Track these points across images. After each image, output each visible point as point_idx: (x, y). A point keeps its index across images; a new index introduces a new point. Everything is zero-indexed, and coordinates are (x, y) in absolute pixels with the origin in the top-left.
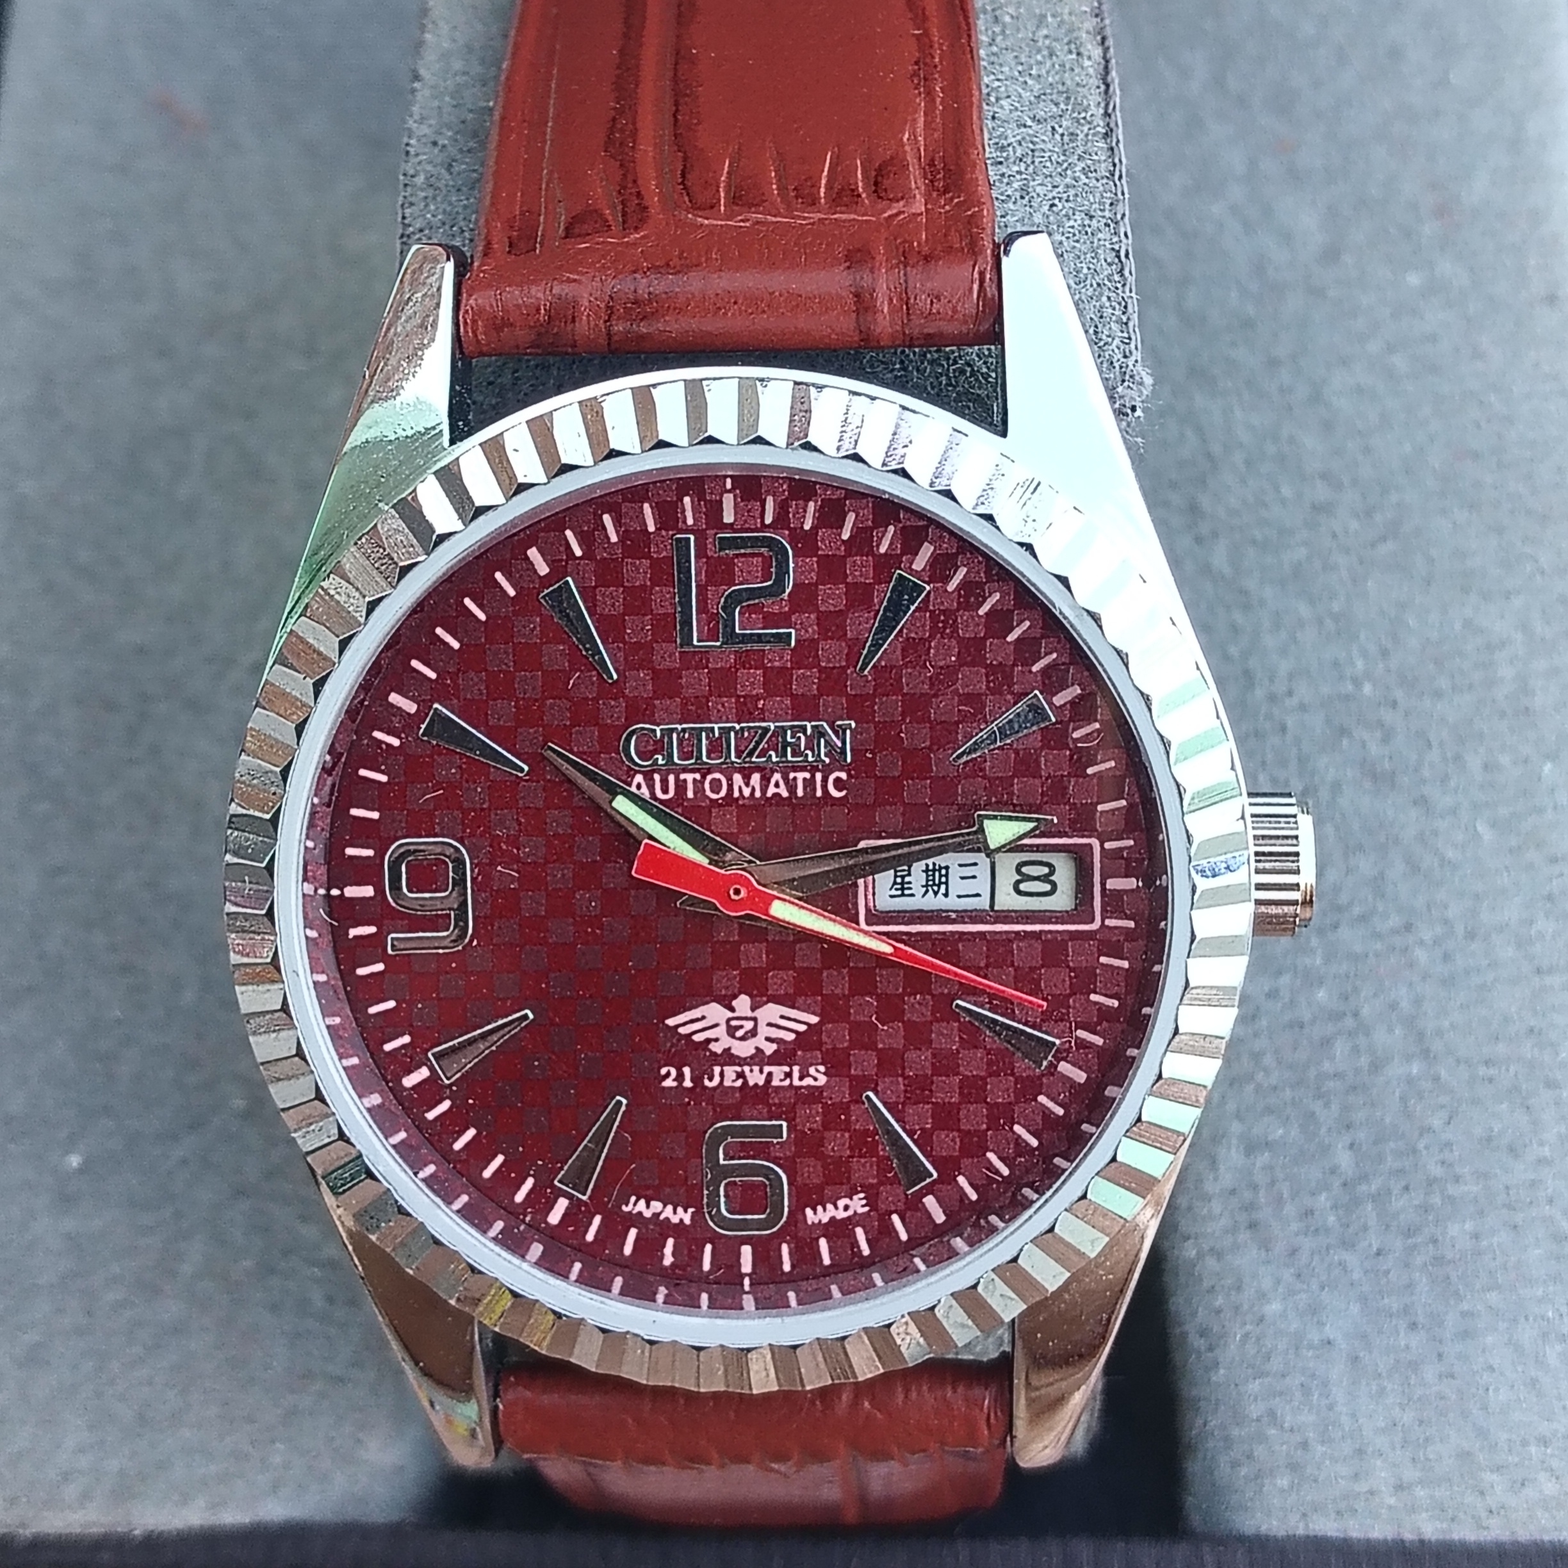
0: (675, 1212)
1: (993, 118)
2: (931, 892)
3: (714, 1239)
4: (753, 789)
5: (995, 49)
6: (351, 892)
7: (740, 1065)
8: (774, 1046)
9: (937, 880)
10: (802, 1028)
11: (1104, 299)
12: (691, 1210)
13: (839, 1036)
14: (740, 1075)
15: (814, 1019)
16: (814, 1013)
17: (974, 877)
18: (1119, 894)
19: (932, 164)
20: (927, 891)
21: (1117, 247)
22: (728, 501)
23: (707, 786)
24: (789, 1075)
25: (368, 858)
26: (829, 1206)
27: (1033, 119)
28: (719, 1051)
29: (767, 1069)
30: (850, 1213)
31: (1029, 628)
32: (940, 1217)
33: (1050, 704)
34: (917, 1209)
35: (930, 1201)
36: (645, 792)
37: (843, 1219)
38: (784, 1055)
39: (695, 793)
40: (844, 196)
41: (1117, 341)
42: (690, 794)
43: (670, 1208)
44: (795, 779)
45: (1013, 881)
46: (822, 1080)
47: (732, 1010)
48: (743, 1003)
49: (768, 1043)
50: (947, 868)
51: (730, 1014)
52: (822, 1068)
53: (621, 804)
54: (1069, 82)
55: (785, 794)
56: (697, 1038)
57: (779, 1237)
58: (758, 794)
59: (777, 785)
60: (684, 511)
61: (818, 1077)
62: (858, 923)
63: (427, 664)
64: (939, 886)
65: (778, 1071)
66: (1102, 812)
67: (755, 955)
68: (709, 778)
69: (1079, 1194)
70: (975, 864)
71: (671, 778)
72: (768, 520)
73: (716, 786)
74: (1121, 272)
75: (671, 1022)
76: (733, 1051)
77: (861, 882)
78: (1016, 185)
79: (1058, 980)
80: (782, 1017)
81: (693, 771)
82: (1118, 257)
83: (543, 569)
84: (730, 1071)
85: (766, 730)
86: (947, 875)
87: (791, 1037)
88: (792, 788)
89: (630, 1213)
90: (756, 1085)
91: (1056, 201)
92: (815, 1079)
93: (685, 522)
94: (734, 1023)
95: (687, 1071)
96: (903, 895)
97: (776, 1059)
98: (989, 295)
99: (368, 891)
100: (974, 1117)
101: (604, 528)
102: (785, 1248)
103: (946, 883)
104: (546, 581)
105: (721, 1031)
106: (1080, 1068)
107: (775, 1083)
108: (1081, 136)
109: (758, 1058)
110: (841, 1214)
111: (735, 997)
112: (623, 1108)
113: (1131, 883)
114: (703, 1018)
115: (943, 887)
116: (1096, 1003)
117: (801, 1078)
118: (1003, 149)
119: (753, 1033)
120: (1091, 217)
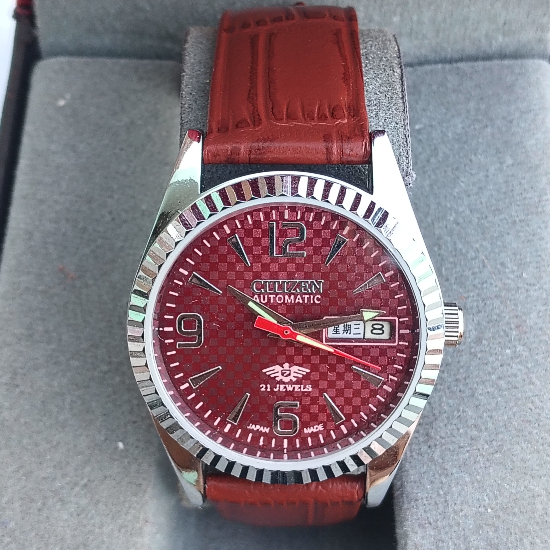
0: (264, 429)
1: (367, 91)
3: (276, 437)
4: (291, 300)
5: (367, 68)
6: (166, 329)
7: (285, 384)
8: (296, 379)
9: (347, 329)
10: (305, 373)
11: (401, 150)
12: (269, 428)
13: (316, 376)
14: (285, 387)
15: (308, 371)
17: (359, 328)
18: (403, 334)
19: (349, 107)
20: (344, 332)
21: (405, 133)
22: (286, 212)
23: (277, 299)
24: (300, 388)
25: (171, 319)
26: (312, 428)
27: (379, 92)
28: (279, 380)
29: (293, 386)
30: (318, 430)
31: (378, 253)
32: (345, 432)
33: (384, 276)
34: (338, 429)
35: (343, 427)
36: (258, 301)
37: (316, 432)
38: (299, 382)
40: (322, 117)
41: (405, 163)
42: (272, 301)
43: (262, 427)
44: (304, 297)
45: (371, 330)
47: (283, 367)
48: (286, 365)
49: (294, 378)
50: (350, 325)
52: (310, 386)
53: (251, 304)
54: (390, 80)
55: (301, 302)
56: (272, 376)
57: (296, 437)
58: (293, 302)
59: (299, 299)
60: (272, 215)
61: (309, 388)
62: (322, 342)
63: (191, 260)
64: (348, 331)
65: (297, 387)
66: (399, 310)
67: (291, 351)
68: (278, 296)
69: (390, 426)
72: (299, 218)
73: (280, 298)
74: (406, 142)
75: (264, 371)
76: (284, 380)
77: (324, 330)
78: (374, 113)
79: (383, 360)
80: (299, 370)
81: (273, 294)
82: (406, 137)
83: (228, 232)
84: (282, 386)
85: (296, 282)
86: (350, 328)
87: (301, 376)
88: (303, 299)
89: (250, 429)
90: (290, 391)
91: (387, 119)
93: (273, 218)
94: (284, 371)
95: (268, 386)
96: (336, 333)
97: (297, 383)
98: (368, 150)
99: (171, 329)
100: (357, 401)
101: (248, 220)
102: (297, 441)
103: (350, 330)
104: (229, 235)
105: (279, 374)
106: (390, 387)
107: (296, 390)
108: (394, 98)
109: (291, 383)
110: (315, 430)
111: (284, 363)
112: (248, 397)
113: (407, 331)
114: (274, 370)
116: (395, 368)
117: (304, 389)
118: (370, 101)
119: (289, 375)
120: (397, 124)
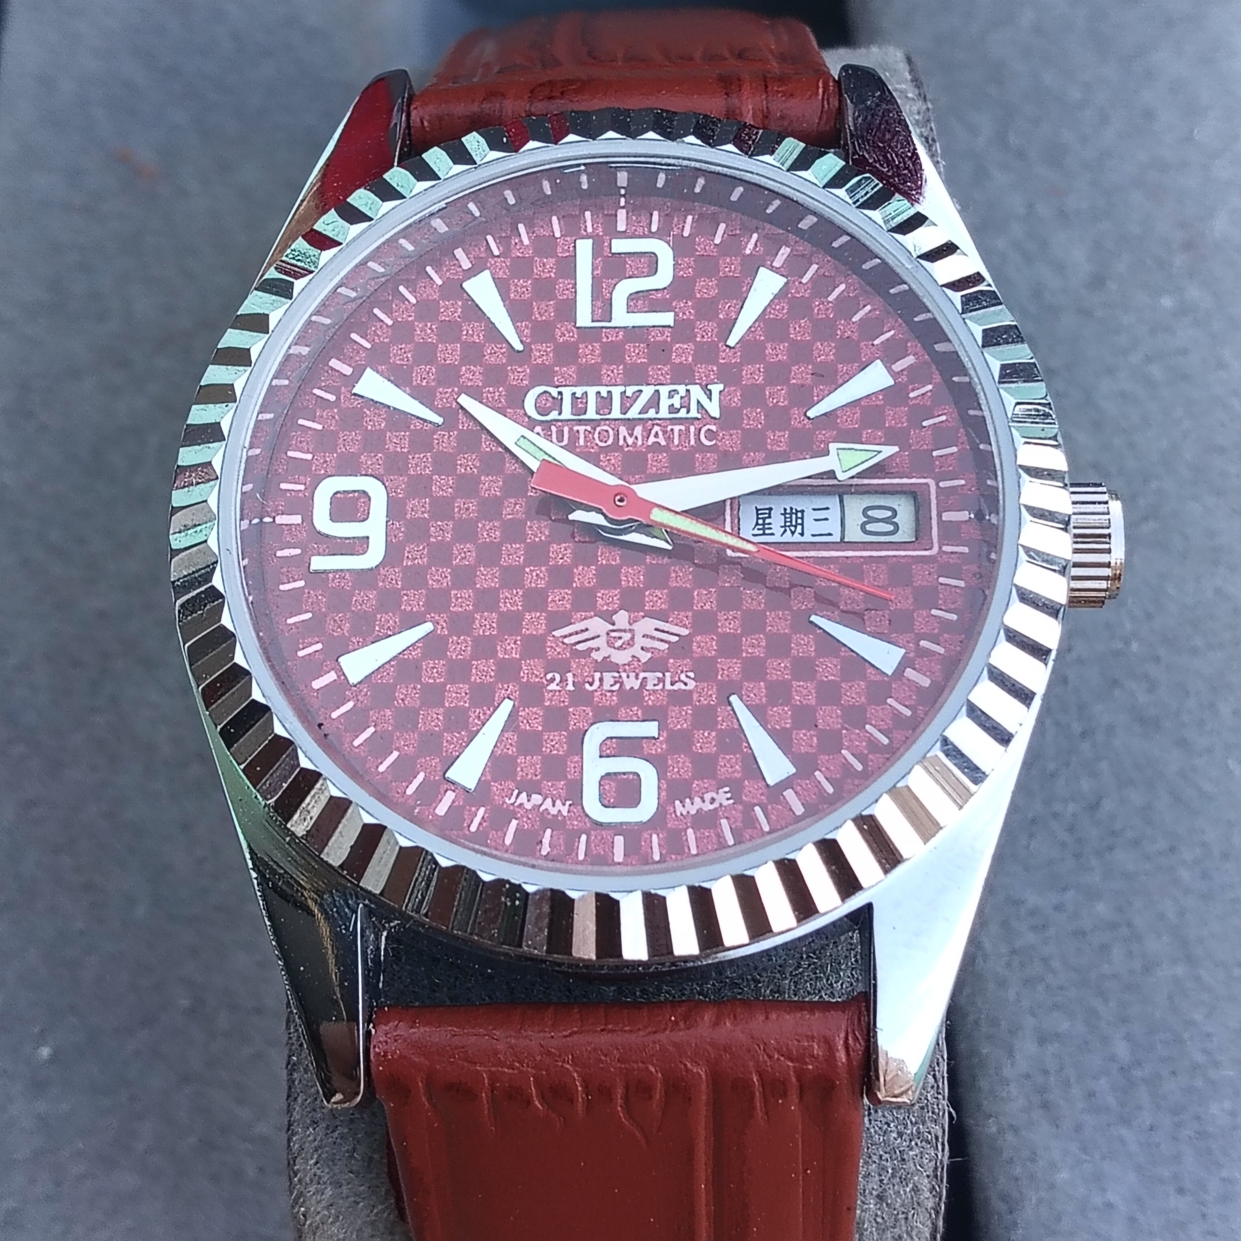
0: (554, 805)
2: (788, 532)
3: (589, 830)
4: (636, 439)
6: (282, 519)
7: (618, 671)
8: (649, 655)
9: (794, 521)
10: (675, 639)
12: (568, 803)
13: (706, 645)
14: (618, 680)
15: (685, 632)
16: (685, 626)
17: (826, 519)
18: (953, 524)
20: (785, 531)
22: (622, 215)
23: (596, 436)
24: (661, 680)
25: (300, 492)
26: (697, 800)
28: (600, 659)
29: (642, 675)
30: (716, 805)
31: (871, 311)
32: (799, 809)
33: (890, 370)
34: (778, 802)
35: (790, 794)
37: (709, 811)
38: (657, 664)
39: (586, 441)
42: (582, 442)
43: (549, 800)
44: (672, 431)
45: (860, 523)
46: (692, 685)
48: (622, 618)
49: (643, 652)
50: (802, 511)
51: (611, 627)
52: (692, 675)
55: (663, 443)
56: (581, 647)
57: (650, 828)
58: (640, 443)
59: (656, 435)
60: (585, 222)
61: (688, 682)
63: (364, 336)
64: (796, 526)
65: (652, 677)
66: (937, 457)
67: (634, 576)
68: (598, 429)
70: (827, 509)
71: (566, 429)
72: (654, 229)
73: (603, 436)
75: (557, 633)
76: (613, 659)
80: (656, 629)
81: (585, 424)
83: (467, 265)
84: (609, 678)
86: (802, 518)
87: (663, 647)
88: (669, 439)
89: (512, 805)
90: (632, 689)
92: (686, 684)
93: (586, 229)
94: (613, 635)
95: (570, 676)
96: (764, 534)
97: (649, 667)
99: (296, 519)
100: (830, 718)
101: (519, 235)
102: (654, 838)
103: (802, 524)
104: (468, 273)
105: (601, 642)
106: (927, 675)
107: (650, 687)
109: (634, 666)
110: (708, 807)
111: (616, 612)
113: (964, 515)
114: (587, 630)
115: (799, 527)
116: (937, 617)
117: (672, 684)
119: (630, 643)
